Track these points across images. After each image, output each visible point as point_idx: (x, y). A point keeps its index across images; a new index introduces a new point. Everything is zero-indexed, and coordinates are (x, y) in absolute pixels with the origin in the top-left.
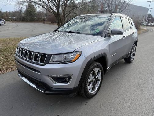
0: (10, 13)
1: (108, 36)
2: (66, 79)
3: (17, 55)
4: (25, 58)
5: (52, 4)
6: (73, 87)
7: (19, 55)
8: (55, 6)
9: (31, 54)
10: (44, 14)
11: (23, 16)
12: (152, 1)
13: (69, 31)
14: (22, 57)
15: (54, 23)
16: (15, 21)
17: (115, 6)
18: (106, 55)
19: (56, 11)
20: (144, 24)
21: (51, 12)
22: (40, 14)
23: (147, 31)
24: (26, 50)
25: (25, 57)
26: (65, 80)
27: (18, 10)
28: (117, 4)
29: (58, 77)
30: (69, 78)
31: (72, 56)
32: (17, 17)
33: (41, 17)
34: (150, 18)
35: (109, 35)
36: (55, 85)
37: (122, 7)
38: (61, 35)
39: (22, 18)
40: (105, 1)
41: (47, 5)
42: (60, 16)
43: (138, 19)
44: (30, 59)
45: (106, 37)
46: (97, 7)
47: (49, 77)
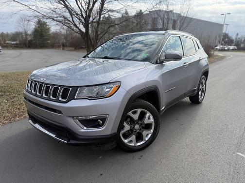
0: (7, 35)
1: (160, 63)
2: (98, 122)
3: (27, 91)
4: (40, 95)
5: (78, 20)
7: (30, 91)
8: (82, 23)
9: (48, 88)
10: (62, 35)
11: (29, 39)
12: (228, 14)
13: (103, 56)
14: (35, 93)
16: (16, 47)
17: (172, 22)
18: (158, 89)
19: (84, 30)
20: (218, 47)
21: (77, 32)
22: (56, 35)
23: (222, 58)
24: (41, 82)
25: (40, 93)
26: (97, 124)
27: (21, 30)
28: (176, 19)
29: (88, 118)
30: (104, 120)
31: (108, 90)
32: (20, 41)
33: (57, 41)
34: (226, 39)
36: (83, 130)
37: (183, 23)
38: (92, 63)
39: (27, 42)
40: (158, 15)
41: (69, 21)
42: (90, 38)
43: (208, 41)
44: (47, 96)
45: (157, 63)
46: (146, 23)
47: (74, 119)
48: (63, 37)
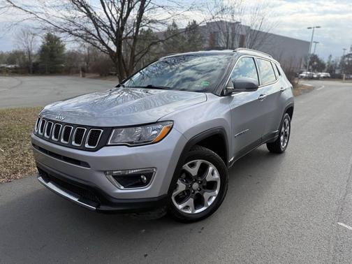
1: (227, 94)
2: (142, 179)
3: (37, 135)
4: (56, 140)
5: (106, 35)
6: (157, 196)
7: (42, 134)
8: (112, 38)
9: (68, 130)
10: (82, 56)
11: (33, 61)
12: (317, 27)
14: (48, 137)
15: (106, 76)
16: (15, 72)
17: (239, 38)
18: (225, 131)
19: (114, 48)
20: (304, 74)
21: (104, 52)
22: (73, 56)
23: (310, 89)
24: (57, 122)
25: (56, 137)
26: (139, 181)
27: (21, 48)
28: (245, 34)
29: (127, 174)
30: (149, 176)
32: (20, 64)
33: (75, 64)
34: (315, 63)
35: (229, 91)
36: (119, 191)
37: (254, 40)
38: (126, 95)
39: (31, 66)
40: (219, 28)
41: (93, 35)
42: (123, 60)
43: (291, 65)
44: (67, 141)
45: (222, 95)
46: (202, 40)
47: (106, 175)
48: (83, 59)
